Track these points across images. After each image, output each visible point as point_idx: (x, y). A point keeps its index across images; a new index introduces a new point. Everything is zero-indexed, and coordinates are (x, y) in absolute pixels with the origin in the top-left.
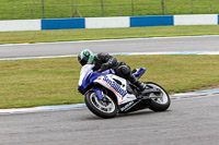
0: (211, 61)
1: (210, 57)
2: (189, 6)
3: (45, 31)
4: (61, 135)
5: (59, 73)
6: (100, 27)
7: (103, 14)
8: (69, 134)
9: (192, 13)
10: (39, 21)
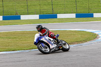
0: (72, 33)
1: (72, 31)
2: (63, 10)
4: (11, 64)
5: (10, 38)
6: (26, 19)
7: (28, 14)
9: (65, 13)
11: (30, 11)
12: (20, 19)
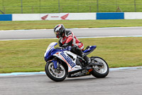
3: (98, 20)
5: (108, 48)
8: (114, 87)
10: (95, 14)
11: (139, 7)
12: (123, 18)
